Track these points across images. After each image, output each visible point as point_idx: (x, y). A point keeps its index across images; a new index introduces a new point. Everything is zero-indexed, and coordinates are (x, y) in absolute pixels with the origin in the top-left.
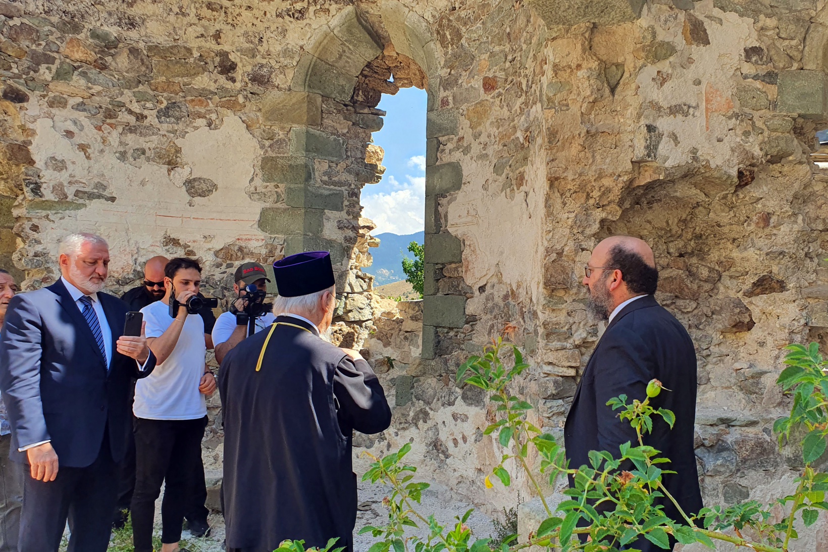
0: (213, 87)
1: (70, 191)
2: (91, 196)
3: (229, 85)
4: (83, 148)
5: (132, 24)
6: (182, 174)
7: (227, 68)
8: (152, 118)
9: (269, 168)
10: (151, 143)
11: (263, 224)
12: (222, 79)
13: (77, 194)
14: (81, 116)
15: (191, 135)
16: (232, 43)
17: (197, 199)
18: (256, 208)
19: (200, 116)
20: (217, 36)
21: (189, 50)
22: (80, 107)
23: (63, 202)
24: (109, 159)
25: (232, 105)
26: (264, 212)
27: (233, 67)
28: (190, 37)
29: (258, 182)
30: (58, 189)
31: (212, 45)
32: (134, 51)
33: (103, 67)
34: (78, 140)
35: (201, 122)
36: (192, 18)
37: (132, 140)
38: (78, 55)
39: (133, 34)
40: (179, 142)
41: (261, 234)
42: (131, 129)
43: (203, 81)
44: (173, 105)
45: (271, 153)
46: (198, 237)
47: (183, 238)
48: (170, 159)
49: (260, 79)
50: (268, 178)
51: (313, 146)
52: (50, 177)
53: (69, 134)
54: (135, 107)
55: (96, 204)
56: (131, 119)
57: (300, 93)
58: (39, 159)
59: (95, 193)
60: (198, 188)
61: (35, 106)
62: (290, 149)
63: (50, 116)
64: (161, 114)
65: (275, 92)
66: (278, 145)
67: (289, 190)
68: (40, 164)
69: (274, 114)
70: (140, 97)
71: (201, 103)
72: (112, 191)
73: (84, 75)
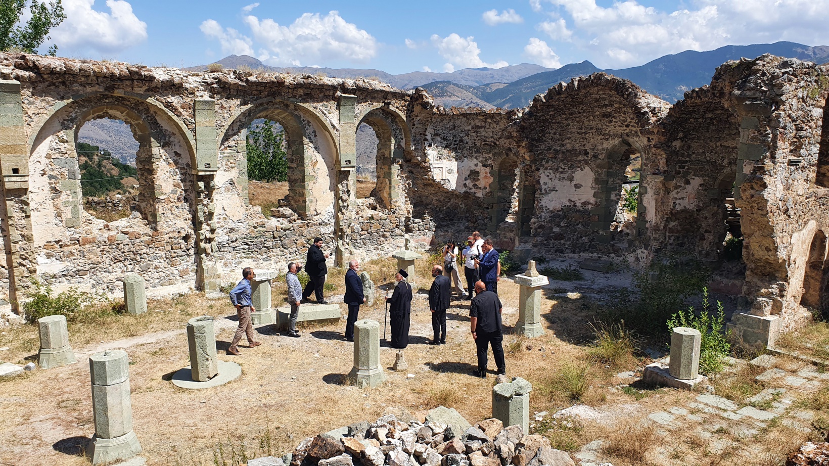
0: (582, 159)
1: (548, 190)
2: (552, 191)
3: (587, 158)
4: (551, 179)
5: (563, 146)
6: (574, 183)
7: (586, 154)
8: (567, 169)
9: (597, 181)
10: (566, 176)
11: (594, 196)
12: (585, 157)
13: (549, 190)
14: (551, 171)
15: (577, 173)
16: (588, 147)
17: (577, 189)
18: (593, 191)
19: (579, 167)
20: (584, 145)
21: (577, 150)
22: (550, 169)
23: (546, 193)
24: (557, 181)
25: (587, 164)
26: (595, 192)
27: (588, 153)
28: (577, 146)
29: (593, 185)
30: (545, 190)
31: (583, 148)
32: (563, 152)
33: (555, 158)
34: (550, 177)
35: (579, 169)
36: (578, 142)
37: (562, 175)
38: (550, 156)
39: (563, 148)
40: (573, 175)
41: (594, 199)
42: (561, 173)
43: (580, 158)
44: (572, 165)
45: (597, 177)
46: (577, 199)
47: (573, 200)
48: (571, 179)
49: (595, 157)
50: (596, 184)
51: (609, 175)
52: (544, 187)
53: (548, 176)
54: (563, 167)
55: (553, 192)
56: (562, 170)
57: (606, 160)
58: (542, 183)
59: (554, 190)
60: (577, 186)
61: (541, 171)
62: (603, 176)
63: (544, 172)
64: (569, 167)
65: (599, 160)
66: (599, 174)
67: (602, 187)
68: (542, 184)
69: (599, 166)
70: (564, 164)
71: (579, 163)
72: (557, 189)
73: (552, 161)
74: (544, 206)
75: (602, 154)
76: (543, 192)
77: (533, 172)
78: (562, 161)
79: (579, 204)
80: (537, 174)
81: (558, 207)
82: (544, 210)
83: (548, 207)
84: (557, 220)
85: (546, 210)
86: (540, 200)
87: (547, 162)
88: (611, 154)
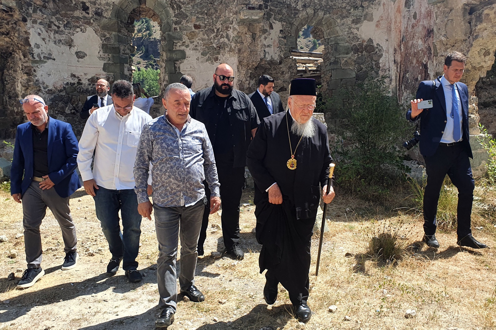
0: (81, 16)
1: (42, 56)
2: (48, 58)
3: (87, 15)
4: (44, 39)
6: (74, 50)
7: (85, 8)
8: (62, 28)
9: (105, 48)
10: (63, 37)
11: (104, 69)
12: (84, 13)
13: (44, 57)
14: (41, 27)
15: (76, 35)
17: (80, 59)
18: (101, 63)
19: (78, 27)
21: (71, 1)
22: (41, 23)
23: (41, 61)
24: (52, 44)
25: (89, 24)
26: (105, 64)
27: (88, 8)
29: (101, 53)
30: (39, 55)
33: (45, 7)
34: (42, 36)
35: (78, 30)
37: (57, 36)
40: (72, 37)
41: (104, 73)
42: (56, 32)
43: (78, 13)
44: (68, 23)
45: (105, 42)
46: (82, 74)
47: (77, 74)
48: (70, 44)
49: (98, 14)
50: (105, 52)
51: (120, 40)
52: (36, 51)
53: (39, 34)
54: (57, 23)
55: (50, 61)
56: (56, 28)
57: (114, 20)
58: (32, 44)
59: (49, 57)
60: (80, 55)
61: (29, 23)
62: (112, 41)
63: (33, 27)
64: (65, 26)
65: (104, 19)
66: (107, 39)
67: (113, 57)
68: (33, 46)
69: (105, 28)
70: (58, 20)
71: (77, 22)
72: (53, 56)
73: (41, 11)
74: (41, 81)
75: (107, 10)
76: (37, 59)
77: (15, 23)
78: (54, 14)
79: (85, 82)
80: (22, 27)
81: (60, 85)
82: (42, 89)
83: (47, 83)
84: (61, 104)
85: (44, 88)
86: (35, 71)
87: (35, 11)
88: (118, 12)
